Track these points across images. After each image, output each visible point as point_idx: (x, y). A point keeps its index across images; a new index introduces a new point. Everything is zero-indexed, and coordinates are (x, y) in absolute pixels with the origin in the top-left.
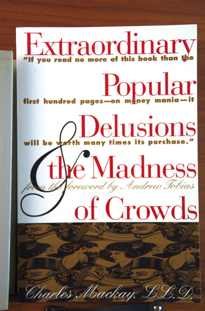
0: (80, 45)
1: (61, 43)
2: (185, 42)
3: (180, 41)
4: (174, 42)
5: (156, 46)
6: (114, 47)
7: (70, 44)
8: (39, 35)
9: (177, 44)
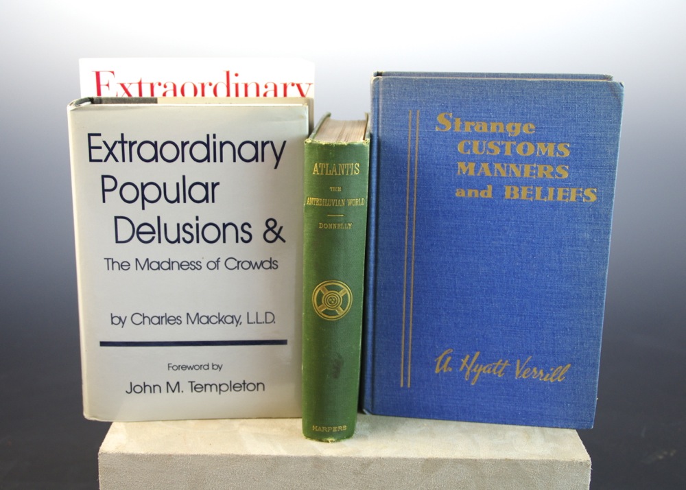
0: (165, 86)
1: (140, 84)
2: (299, 86)
3: (293, 85)
4: (285, 86)
5: (262, 91)
6: (209, 91)
7: (152, 86)
8: (112, 74)
9: (289, 88)
